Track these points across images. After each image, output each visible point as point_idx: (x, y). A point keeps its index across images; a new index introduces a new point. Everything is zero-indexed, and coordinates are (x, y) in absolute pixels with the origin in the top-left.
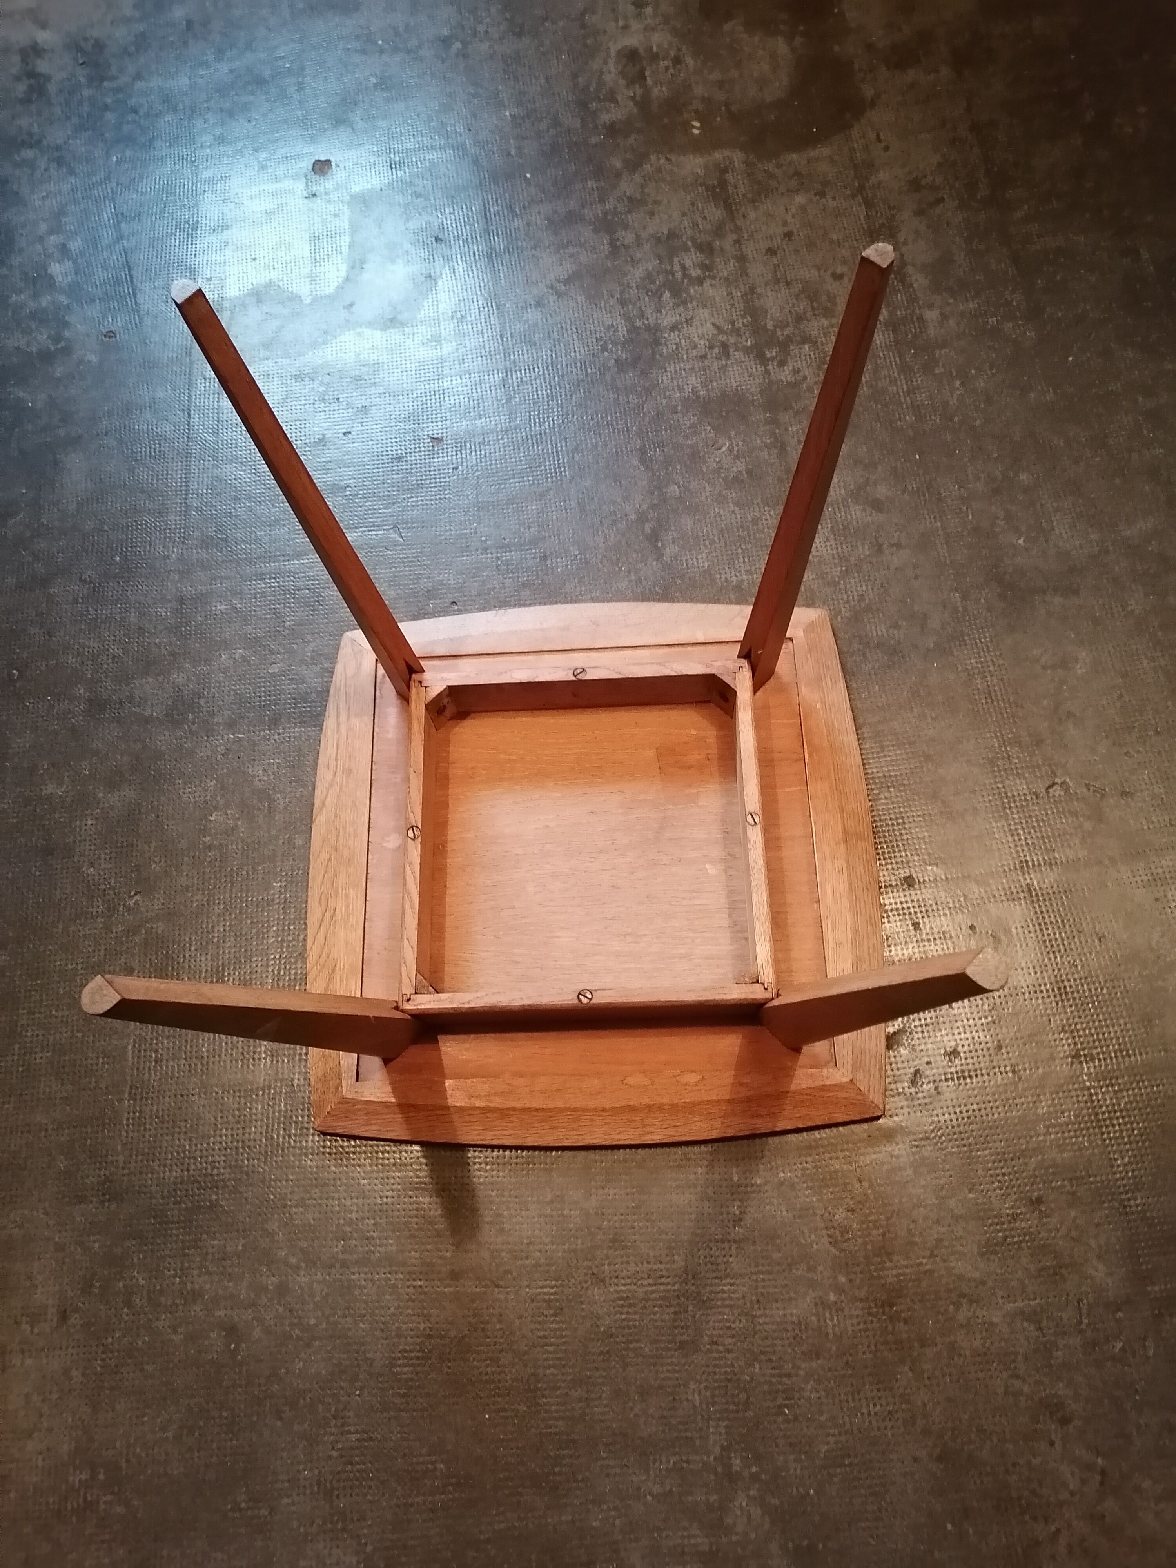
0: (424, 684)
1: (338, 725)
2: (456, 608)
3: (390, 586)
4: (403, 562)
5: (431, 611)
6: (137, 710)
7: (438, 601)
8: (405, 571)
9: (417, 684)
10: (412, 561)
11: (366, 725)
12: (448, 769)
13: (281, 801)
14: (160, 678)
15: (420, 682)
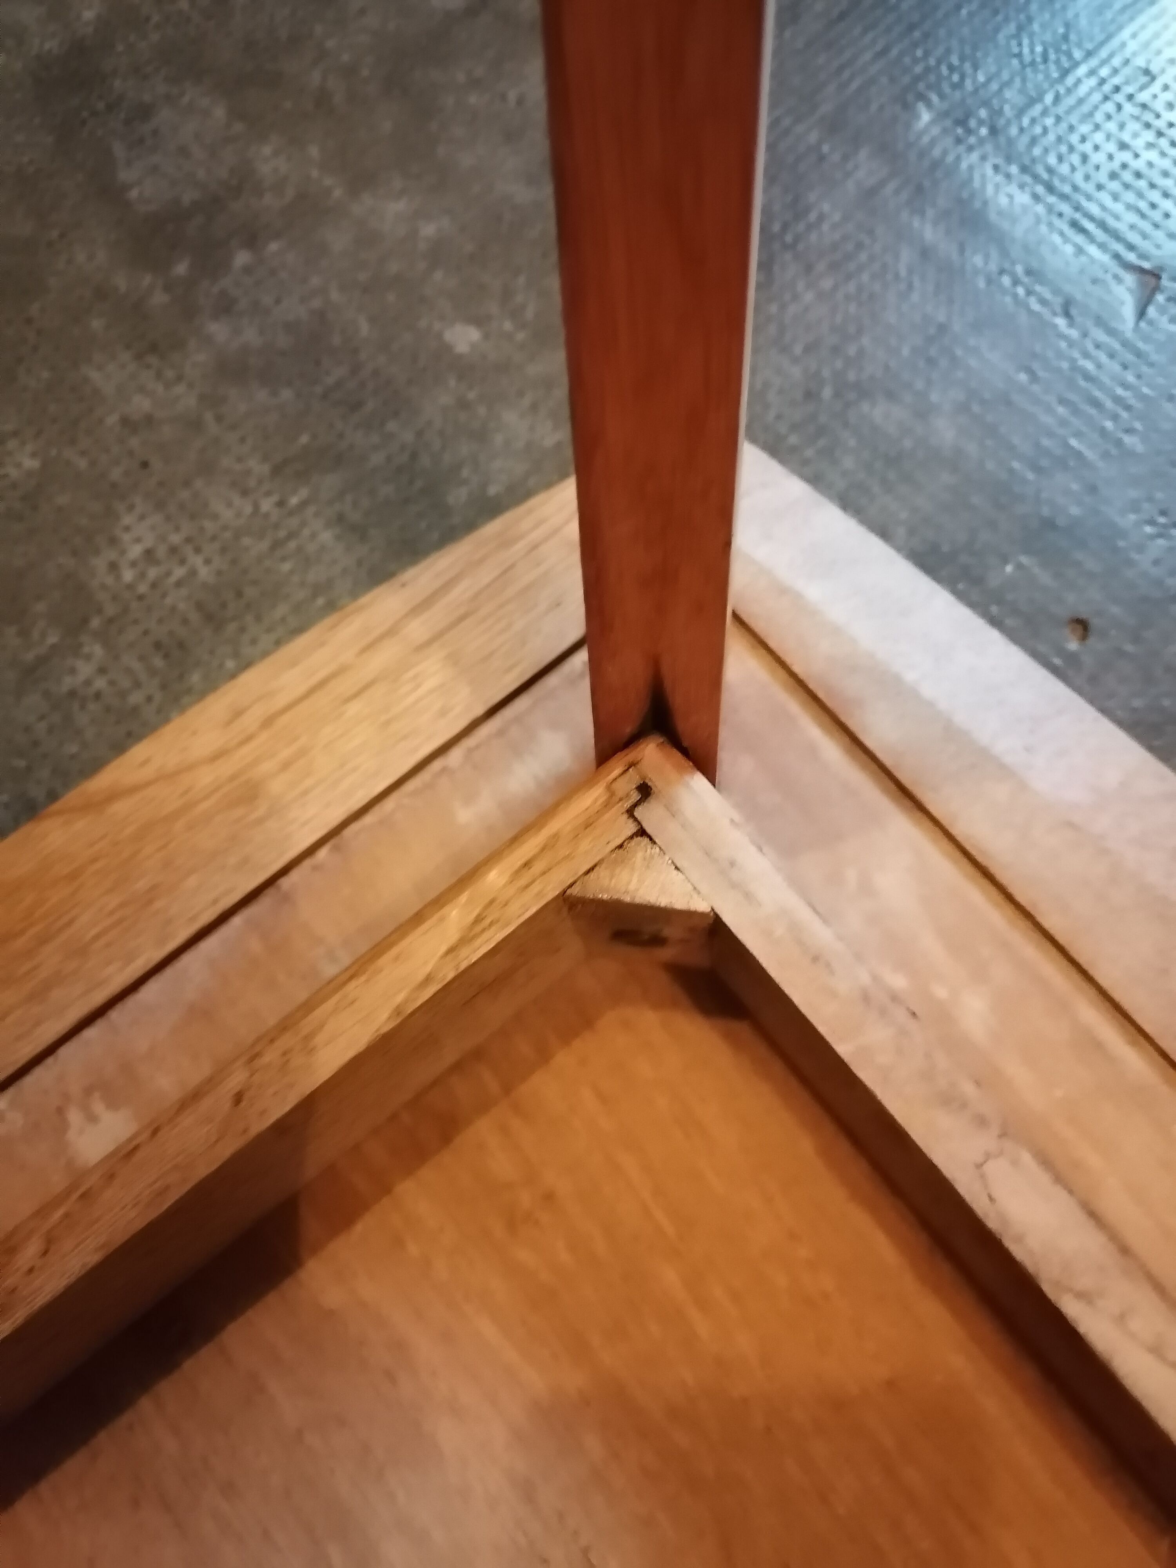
0: (648, 814)
1: (391, 632)
2: (1073, 645)
3: (963, 408)
4: (1071, 384)
5: (994, 581)
6: (119, 150)
7: (1045, 578)
8: (1049, 410)
9: (627, 786)
10: (1096, 404)
11: (443, 713)
12: (483, 1107)
13: (85, 670)
14: (239, 127)
15: (645, 791)
